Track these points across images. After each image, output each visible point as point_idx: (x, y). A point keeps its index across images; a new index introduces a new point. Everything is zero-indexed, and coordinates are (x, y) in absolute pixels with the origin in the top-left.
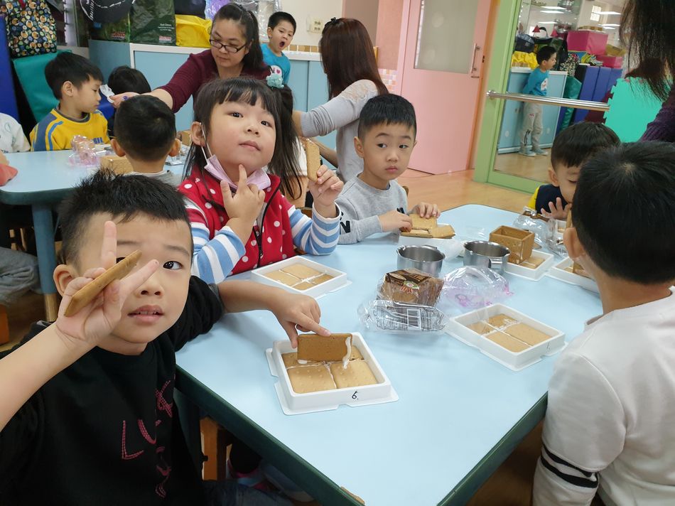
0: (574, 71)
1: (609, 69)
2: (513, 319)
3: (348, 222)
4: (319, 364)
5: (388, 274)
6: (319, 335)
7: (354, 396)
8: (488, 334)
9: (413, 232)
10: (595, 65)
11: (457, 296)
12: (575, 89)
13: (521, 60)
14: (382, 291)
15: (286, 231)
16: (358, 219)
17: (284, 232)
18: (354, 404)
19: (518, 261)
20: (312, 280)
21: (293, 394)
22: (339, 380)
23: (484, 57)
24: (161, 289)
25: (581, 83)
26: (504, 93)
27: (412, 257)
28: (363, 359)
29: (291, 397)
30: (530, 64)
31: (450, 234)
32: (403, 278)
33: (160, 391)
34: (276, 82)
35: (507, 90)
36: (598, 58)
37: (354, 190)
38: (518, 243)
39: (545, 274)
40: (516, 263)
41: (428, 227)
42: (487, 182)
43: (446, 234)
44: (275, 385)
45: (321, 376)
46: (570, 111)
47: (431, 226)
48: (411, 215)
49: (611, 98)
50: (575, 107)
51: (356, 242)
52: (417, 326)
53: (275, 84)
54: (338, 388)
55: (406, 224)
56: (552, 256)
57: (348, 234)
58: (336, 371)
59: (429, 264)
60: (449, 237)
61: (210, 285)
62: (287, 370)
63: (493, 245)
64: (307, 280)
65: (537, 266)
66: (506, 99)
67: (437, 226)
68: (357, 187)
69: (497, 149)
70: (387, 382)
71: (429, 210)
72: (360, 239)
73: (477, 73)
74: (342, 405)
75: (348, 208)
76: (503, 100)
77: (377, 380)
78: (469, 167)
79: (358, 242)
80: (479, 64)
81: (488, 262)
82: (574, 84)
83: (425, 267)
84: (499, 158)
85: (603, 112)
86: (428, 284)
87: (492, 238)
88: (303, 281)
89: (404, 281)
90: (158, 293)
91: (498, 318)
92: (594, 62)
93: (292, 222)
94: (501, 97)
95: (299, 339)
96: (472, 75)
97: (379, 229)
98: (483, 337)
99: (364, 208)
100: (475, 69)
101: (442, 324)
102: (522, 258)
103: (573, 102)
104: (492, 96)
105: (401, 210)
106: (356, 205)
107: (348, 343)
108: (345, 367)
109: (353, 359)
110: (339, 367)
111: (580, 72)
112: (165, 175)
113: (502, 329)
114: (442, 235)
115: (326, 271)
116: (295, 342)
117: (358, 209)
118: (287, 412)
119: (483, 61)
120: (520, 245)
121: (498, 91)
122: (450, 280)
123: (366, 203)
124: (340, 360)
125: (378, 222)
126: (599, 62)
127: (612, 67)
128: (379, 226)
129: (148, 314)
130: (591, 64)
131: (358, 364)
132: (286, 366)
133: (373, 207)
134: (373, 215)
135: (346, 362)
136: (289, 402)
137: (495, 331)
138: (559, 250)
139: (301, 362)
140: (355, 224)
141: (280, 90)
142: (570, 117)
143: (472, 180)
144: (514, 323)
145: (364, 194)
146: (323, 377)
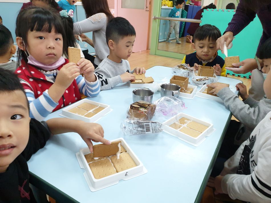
0: (184, 7)
1: (197, 6)
2: (189, 120)
3: (106, 79)
4: (105, 158)
5: (131, 105)
6: (105, 144)
7: (126, 175)
8: (180, 129)
9: (136, 81)
10: (191, 5)
11: (161, 110)
12: (185, 15)
13: (164, 3)
14: (129, 113)
15: (75, 86)
16: (110, 77)
17: (74, 87)
18: (126, 178)
19: (183, 91)
20: (93, 111)
21: (95, 180)
22: (117, 166)
23: (150, 2)
24: (11, 133)
25: (187, 12)
26: (160, 17)
27: (139, 95)
28: (126, 152)
29: (94, 182)
30: (168, 5)
31: (152, 81)
32: (138, 106)
33: (21, 187)
34: (64, 14)
35: (161, 16)
36: (192, 2)
37: (107, 65)
38: (183, 83)
39: (195, 95)
40: (182, 92)
41: (141, 78)
42: (155, 55)
43: (150, 81)
44: (84, 174)
45: (107, 165)
46: (184, 23)
47: (143, 78)
48: (133, 73)
49: (202, 17)
50: (186, 21)
51: (111, 88)
52: (150, 131)
53: (64, 15)
54: (117, 172)
55: (132, 78)
56: (196, 87)
57: (107, 85)
58: (114, 161)
59: (148, 98)
60: (152, 82)
61: (42, 122)
62: (89, 165)
63: (173, 85)
64: (91, 111)
65: (191, 92)
66: (161, 19)
67: (145, 77)
68: (108, 63)
69: (159, 40)
70: (141, 164)
71: (141, 70)
72: (113, 87)
73: (148, 9)
74: (121, 180)
75: (105, 73)
76: (159, 20)
77: (136, 164)
78: (148, 48)
79: (112, 88)
80: (148, 5)
81: (172, 93)
82: (185, 13)
83: (146, 99)
84: (160, 44)
85: (199, 23)
86: (150, 108)
87: (171, 82)
88: (89, 112)
89: (139, 108)
90: (9, 136)
91: (183, 120)
92: (191, 3)
93: (77, 81)
94: (158, 18)
95: (94, 147)
96: (146, 10)
97: (121, 81)
98: (178, 130)
99: (112, 73)
100: (147, 7)
101: (161, 128)
102: (185, 89)
103: (185, 20)
104: (155, 19)
105: (128, 71)
106: (108, 71)
107: (119, 146)
108: (118, 158)
109: (121, 153)
110: (115, 159)
111: (186, 8)
112: (11, 63)
113: (185, 125)
114: (149, 82)
115: (100, 105)
116: (92, 149)
117: (110, 73)
118: (93, 190)
119: (150, 4)
120: (184, 84)
121: (157, 16)
122: (158, 104)
123: (113, 70)
124: (115, 154)
125: (120, 78)
126: (193, 3)
127: (198, 5)
128: (121, 80)
129: (5, 149)
130: (190, 4)
131: (124, 155)
132: (88, 162)
133: (116, 71)
134: (116, 75)
135: (118, 155)
136: (93, 184)
137: (182, 127)
138: (199, 84)
139: (96, 158)
140: (110, 80)
141: (67, 18)
142: (184, 26)
143: (149, 54)
144: (189, 122)
145: (111, 66)
146: (108, 166)
